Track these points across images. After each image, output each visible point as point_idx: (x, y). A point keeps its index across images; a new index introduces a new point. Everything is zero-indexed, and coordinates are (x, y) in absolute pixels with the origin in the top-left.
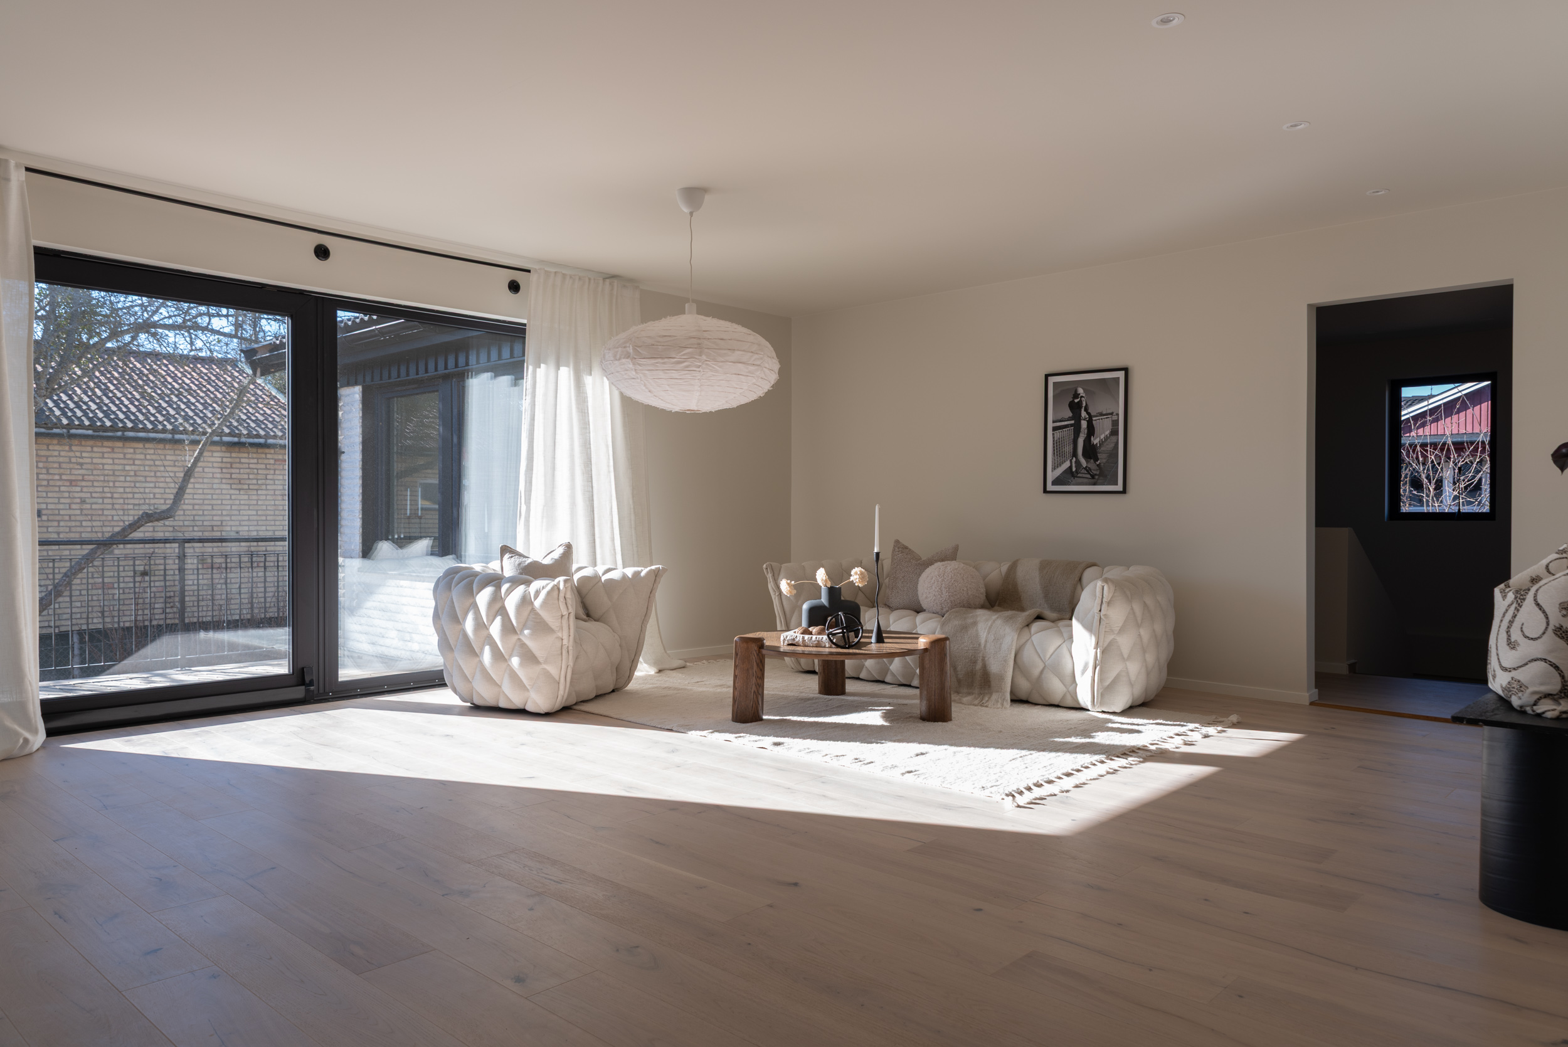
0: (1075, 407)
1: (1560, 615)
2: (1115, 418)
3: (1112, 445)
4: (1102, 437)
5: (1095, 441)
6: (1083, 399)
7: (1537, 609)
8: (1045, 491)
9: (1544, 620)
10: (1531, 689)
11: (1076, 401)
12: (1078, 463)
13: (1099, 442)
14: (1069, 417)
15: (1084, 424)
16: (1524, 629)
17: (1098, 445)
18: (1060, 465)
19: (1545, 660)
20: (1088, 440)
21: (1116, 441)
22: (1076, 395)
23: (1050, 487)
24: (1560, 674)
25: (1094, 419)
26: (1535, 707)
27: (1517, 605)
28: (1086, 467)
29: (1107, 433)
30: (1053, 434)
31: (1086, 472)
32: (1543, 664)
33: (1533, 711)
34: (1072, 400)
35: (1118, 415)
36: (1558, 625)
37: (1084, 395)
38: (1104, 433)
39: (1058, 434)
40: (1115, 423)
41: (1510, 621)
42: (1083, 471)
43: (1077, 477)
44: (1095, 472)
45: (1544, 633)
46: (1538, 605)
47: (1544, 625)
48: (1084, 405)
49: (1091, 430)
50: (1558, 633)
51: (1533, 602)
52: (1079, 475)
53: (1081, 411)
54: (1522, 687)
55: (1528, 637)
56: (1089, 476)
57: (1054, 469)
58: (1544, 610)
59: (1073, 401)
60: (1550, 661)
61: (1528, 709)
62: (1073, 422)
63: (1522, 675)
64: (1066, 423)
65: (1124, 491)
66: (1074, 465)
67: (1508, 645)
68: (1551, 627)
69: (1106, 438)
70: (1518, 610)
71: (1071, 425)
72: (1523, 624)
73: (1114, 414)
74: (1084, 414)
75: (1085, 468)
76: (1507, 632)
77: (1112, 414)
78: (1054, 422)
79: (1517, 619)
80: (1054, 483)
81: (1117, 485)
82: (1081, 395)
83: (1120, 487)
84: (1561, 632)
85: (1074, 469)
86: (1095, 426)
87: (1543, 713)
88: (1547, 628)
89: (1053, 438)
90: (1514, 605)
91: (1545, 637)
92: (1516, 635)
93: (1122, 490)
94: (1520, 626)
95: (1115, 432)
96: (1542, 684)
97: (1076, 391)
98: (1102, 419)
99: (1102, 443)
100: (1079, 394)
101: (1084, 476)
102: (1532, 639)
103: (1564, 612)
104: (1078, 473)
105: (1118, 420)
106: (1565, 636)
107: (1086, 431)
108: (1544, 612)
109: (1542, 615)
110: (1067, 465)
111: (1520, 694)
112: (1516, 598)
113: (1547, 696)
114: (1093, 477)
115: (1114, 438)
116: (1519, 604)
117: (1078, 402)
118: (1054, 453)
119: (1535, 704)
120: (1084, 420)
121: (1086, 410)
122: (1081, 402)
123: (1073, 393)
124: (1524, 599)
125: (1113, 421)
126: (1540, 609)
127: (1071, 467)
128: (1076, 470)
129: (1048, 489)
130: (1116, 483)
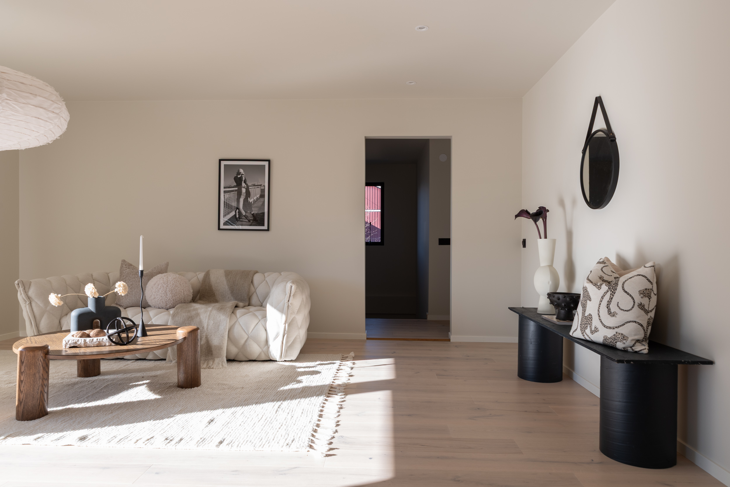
0: (238, 181)
1: (640, 297)
2: (263, 188)
3: (261, 203)
4: (255, 198)
5: (251, 200)
6: (243, 176)
7: (625, 294)
8: (219, 229)
9: (632, 300)
10: (630, 339)
11: (239, 176)
12: (240, 213)
13: (253, 201)
14: (234, 186)
15: (244, 190)
16: (619, 305)
17: (253, 203)
18: (229, 214)
19: (635, 322)
20: (246, 200)
21: (263, 201)
22: (239, 173)
23: (222, 227)
24: (643, 329)
25: (250, 187)
26: (633, 348)
27: (612, 293)
28: (245, 215)
29: (258, 196)
30: (224, 195)
31: (245, 218)
32: (634, 323)
33: (633, 350)
34: (236, 176)
35: (264, 186)
36: (640, 303)
37: (244, 174)
38: (256, 195)
39: (227, 195)
40: (263, 191)
41: (608, 301)
42: (243, 217)
43: (239, 221)
44: (251, 218)
45: (633, 307)
46: (626, 292)
47: (632, 303)
48: (244, 179)
49: (248, 194)
50: (640, 307)
51: (622, 289)
52: (241, 220)
53: (242, 182)
54: (624, 338)
55: (623, 310)
56: (247, 220)
57: (225, 216)
58: (630, 295)
59: (237, 176)
60: (638, 322)
61: (630, 349)
62: (237, 189)
63: (622, 330)
64: (232, 189)
65: (268, 230)
66: (237, 214)
67: (609, 314)
68: (636, 304)
69: (257, 199)
70: (613, 295)
71: (236, 190)
72: (618, 303)
73: (262, 185)
74: (243, 184)
75: (244, 216)
76: (607, 307)
77: (261, 185)
78: (224, 188)
79: (613, 300)
80: (225, 224)
81: (264, 226)
82: (242, 173)
83: (265, 227)
84: (641, 306)
85: (237, 216)
86: (251, 192)
87: (640, 351)
88: (634, 305)
89: (224, 197)
90: (609, 293)
91: (633, 309)
92: (613, 308)
93: (267, 229)
94: (617, 304)
95: (262, 196)
96: (635, 335)
97: (239, 171)
98: (255, 188)
99: (255, 202)
100: (241, 173)
101: (244, 220)
102: (626, 311)
103: (642, 295)
104: (240, 219)
105: (264, 189)
106: (643, 308)
107: (245, 194)
108: (630, 296)
109: (630, 298)
110: (233, 213)
111: (624, 341)
112: (609, 288)
113: (638, 341)
114: (249, 221)
115: (262, 199)
116: (613, 292)
117: (240, 177)
118: (225, 207)
119: (633, 346)
120: (244, 188)
121: (245, 182)
122: (241, 178)
123: (237, 172)
124: (616, 289)
125: (261, 189)
126: (628, 294)
127: (235, 215)
128: (239, 217)
129: (221, 228)
130: (263, 225)
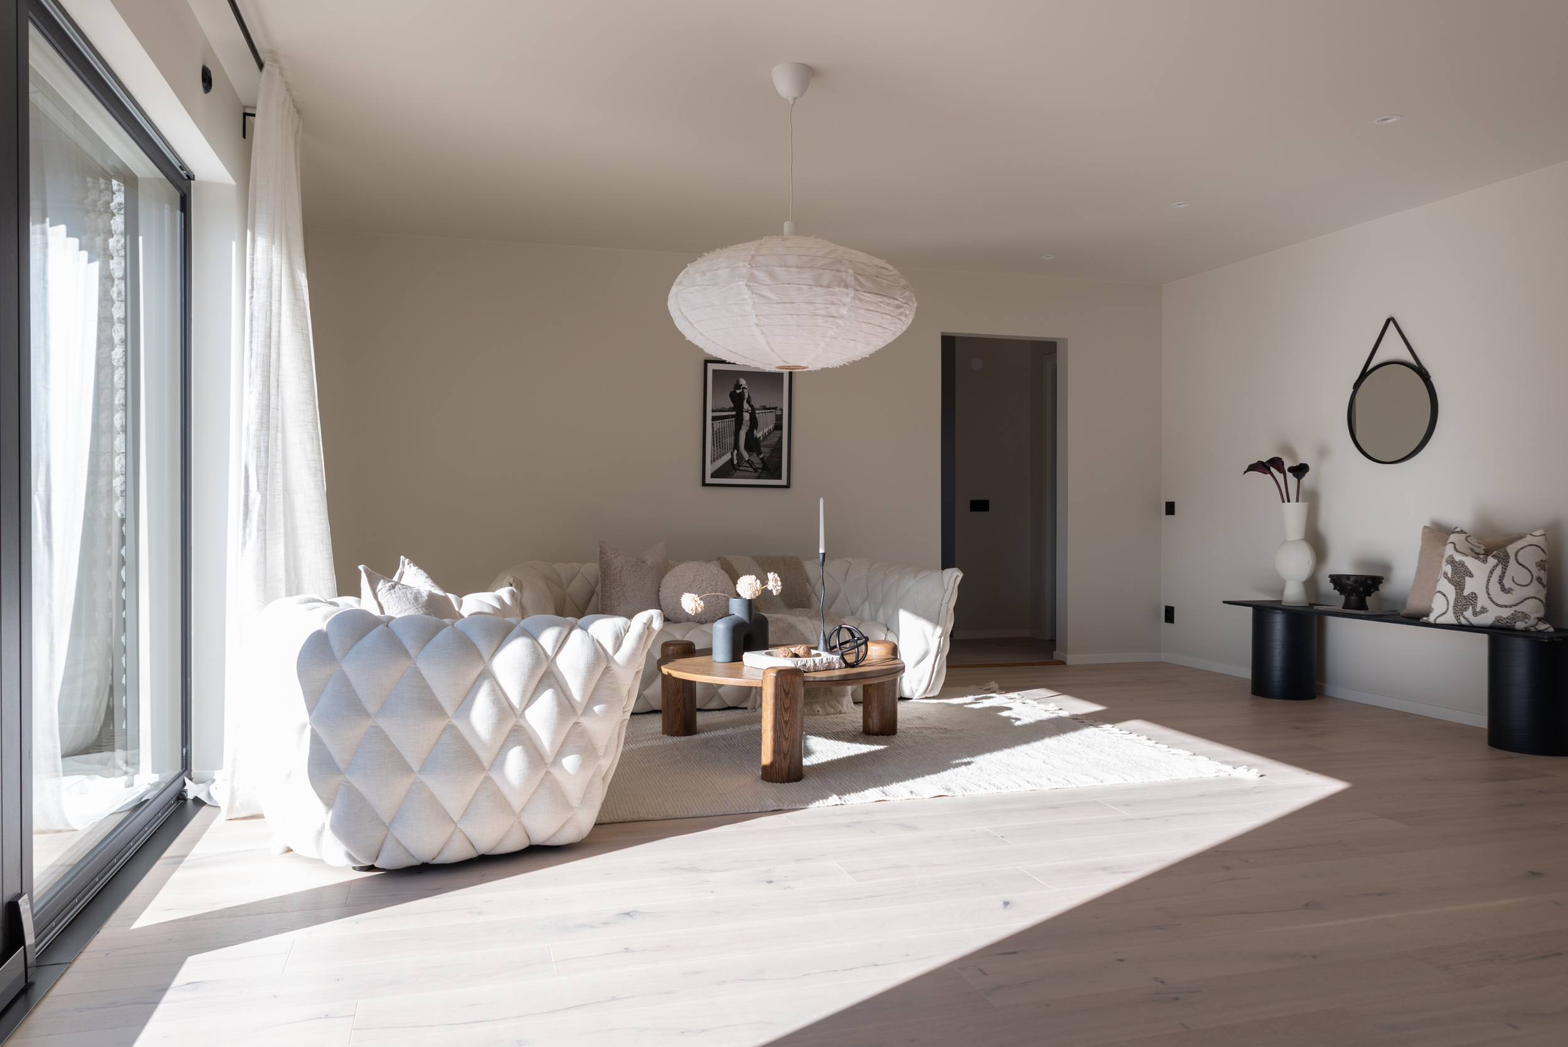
0: (737, 399)
1: (1537, 570)
2: (779, 413)
3: (776, 440)
4: (766, 430)
5: (759, 434)
6: (745, 390)
7: (1520, 566)
8: (704, 484)
9: (1529, 574)
10: (1533, 616)
11: (738, 391)
12: (739, 455)
13: (763, 435)
14: (730, 408)
15: (746, 416)
16: (1515, 580)
17: (761, 439)
18: (721, 457)
19: (1535, 598)
20: (750, 433)
21: (779, 435)
22: (738, 386)
23: (709, 480)
25: (757, 412)
26: (1536, 627)
27: (1503, 566)
28: (749, 460)
29: (771, 427)
30: (713, 424)
31: (749, 465)
32: (1534, 600)
33: (1536, 629)
34: (733, 390)
35: (782, 410)
36: (1538, 576)
37: (746, 387)
38: (767, 426)
39: (718, 424)
40: (779, 418)
41: (1500, 576)
42: (745, 464)
43: (739, 470)
44: (758, 466)
45: (1531, 581)
46: (1521, 565)
47: (1530, 577)
48: (746, 396)
49: (754, 423)
50: (1537, 581)
51: (1515, 561)
52: (741, 468)
53: (743, 402)
54: (1525, 616)
55: (1519, 585)
56: (751, 469)
57: (713, 460)
59: (735, 391)
61: (1532, 629)
62: (734, 413)
63: (1523, 608)
64: (727, 413)
65: (788, 486)
66: (735, 457)
67: (1503, 591)
68: (1535, 578)
69: (770, 432)
70: (1506, 569)
71: (733, 416)
72: (1513, 577)
73: (778, 409)
74: (746, 406)
75: (748, 462)
76: (1500, 583)
77: (775, 408)
78: (713, 411)
79: (1507, 574)
80: (713, 476)
81: (781, 479)
82: (743, 386)
83: (783, 482)
84: (1539, 580)
85: (735, 462)
86: (758, 419)
87: (1546, 629)
88: (1532, 579)
89: (713, 428)
90: (1500, 567)
91: (1532, 584)
92: (1508, 583)
93: (786, 484)
94: (1511, 578)
95: (778, 427)
96: (1537, 612)
97: (738, 381)
98: (765, 413)
99: (765, 437)
100: (741, 385)
101: (746, 469)
102: (1523, 586)
103: (1539, 568)
104: (740, 466)
105: (782, 415)
106: (1541, 583)
107: (749, 423)
108: (1527, 569)
109: (1527, 571)
110: (727, 457)
111: (1527, 620)
112: (1499, 561)
113: (1539, 619)
114: (756, 470)
115: (777, 433)
117: (740, 393)
118: (714, 444)
119: (1537, 624)
120: (747, 412)
121: (749, 402)
122: (742, 394)
123: (735, 383)
124: (1508, 562)
125: (776, 416)
126: (1524, 568)
127: (732, 460)
128: (738, 463)
129: (707, 482)
130: (780, 477)
